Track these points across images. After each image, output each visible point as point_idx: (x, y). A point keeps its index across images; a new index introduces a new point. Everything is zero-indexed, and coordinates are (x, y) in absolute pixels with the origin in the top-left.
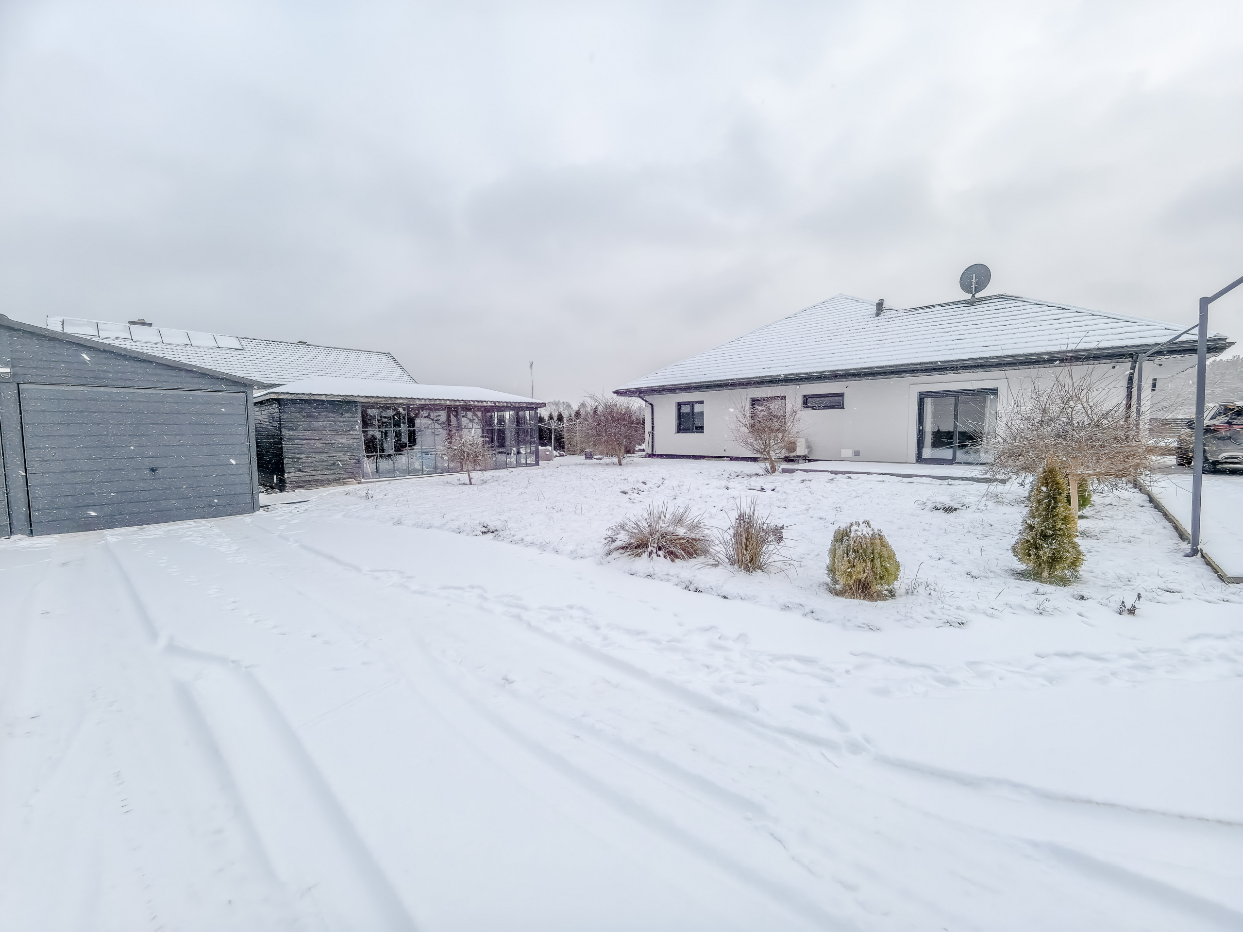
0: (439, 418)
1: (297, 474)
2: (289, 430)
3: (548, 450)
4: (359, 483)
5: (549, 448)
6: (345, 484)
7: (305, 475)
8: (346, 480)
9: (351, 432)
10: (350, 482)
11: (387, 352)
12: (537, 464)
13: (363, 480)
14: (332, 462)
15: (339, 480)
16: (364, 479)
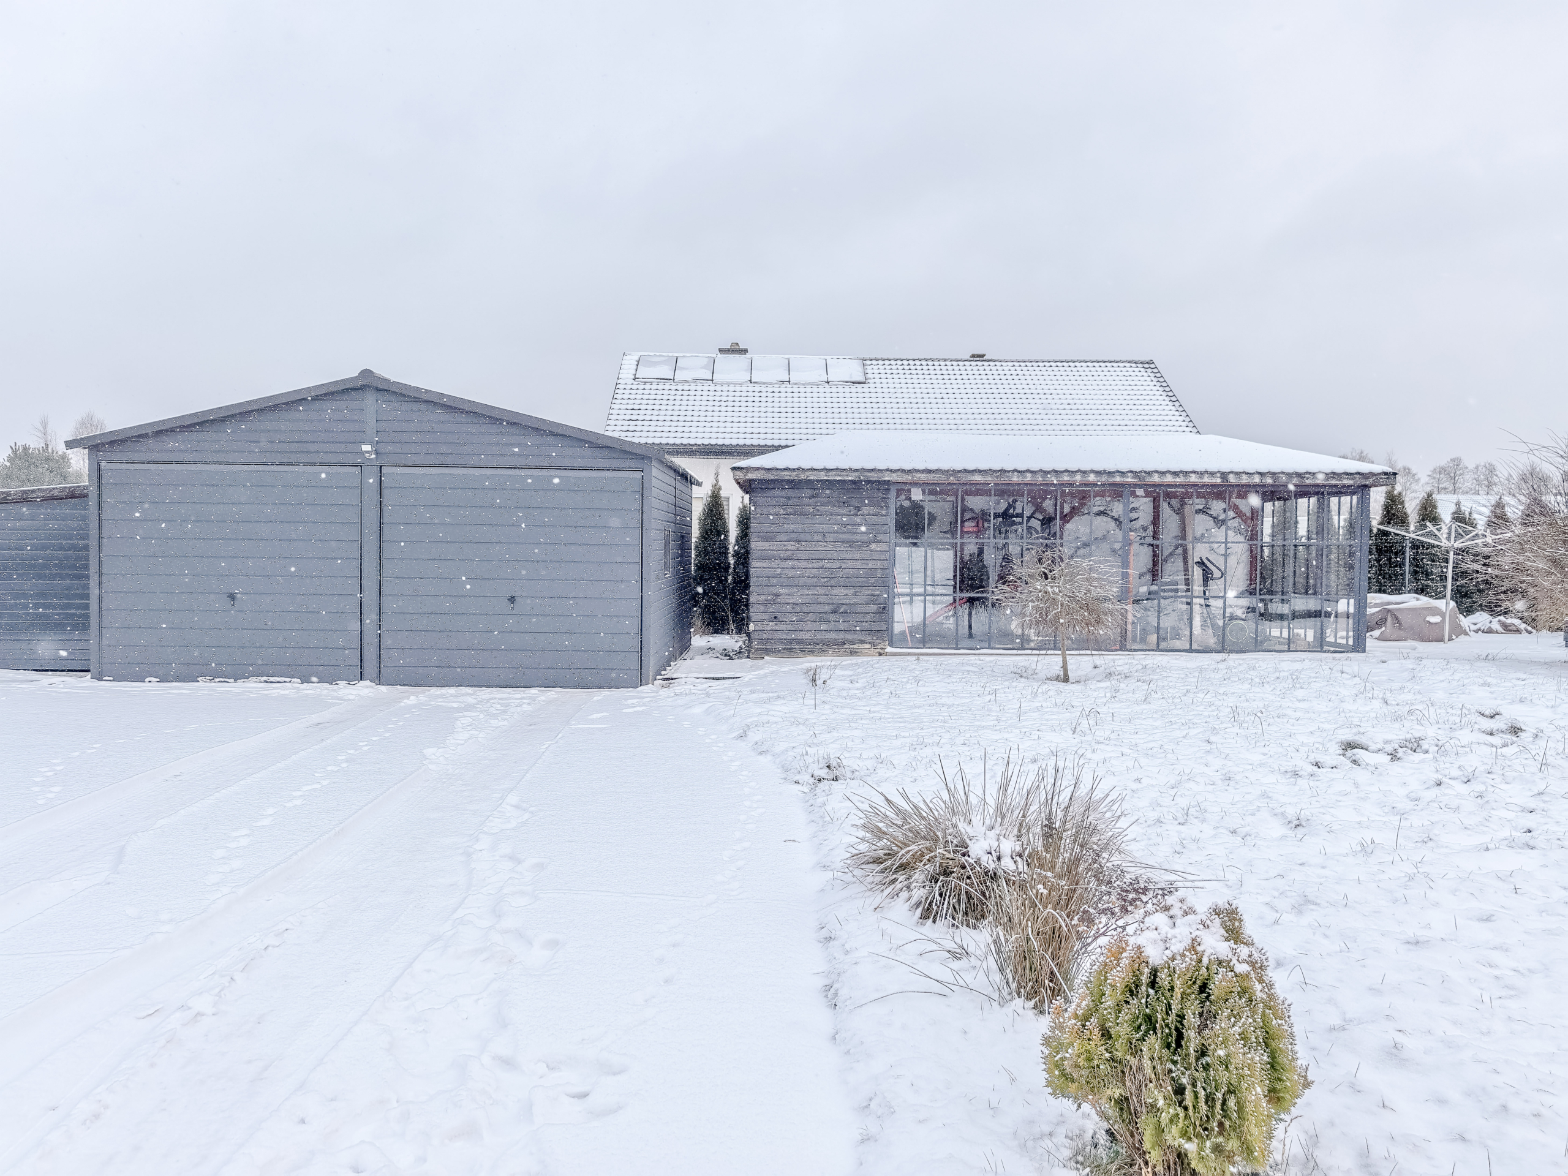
0: (1134, 515)
1: (771, 625)
2: (765, 539)
3: (1435, 611)
4: (880, 654)
5: (1441, 604)
6: (853, 653)
7: (783, 630)
8: (856, 646)
9: (873, 546)
10: (863, 651)
11: (1147, 359)
12: (1359, 646)
13: (889, 649)
14: (832, 607)
15: (843, 643)
16: (891, 645)
